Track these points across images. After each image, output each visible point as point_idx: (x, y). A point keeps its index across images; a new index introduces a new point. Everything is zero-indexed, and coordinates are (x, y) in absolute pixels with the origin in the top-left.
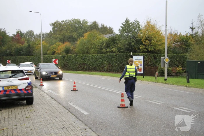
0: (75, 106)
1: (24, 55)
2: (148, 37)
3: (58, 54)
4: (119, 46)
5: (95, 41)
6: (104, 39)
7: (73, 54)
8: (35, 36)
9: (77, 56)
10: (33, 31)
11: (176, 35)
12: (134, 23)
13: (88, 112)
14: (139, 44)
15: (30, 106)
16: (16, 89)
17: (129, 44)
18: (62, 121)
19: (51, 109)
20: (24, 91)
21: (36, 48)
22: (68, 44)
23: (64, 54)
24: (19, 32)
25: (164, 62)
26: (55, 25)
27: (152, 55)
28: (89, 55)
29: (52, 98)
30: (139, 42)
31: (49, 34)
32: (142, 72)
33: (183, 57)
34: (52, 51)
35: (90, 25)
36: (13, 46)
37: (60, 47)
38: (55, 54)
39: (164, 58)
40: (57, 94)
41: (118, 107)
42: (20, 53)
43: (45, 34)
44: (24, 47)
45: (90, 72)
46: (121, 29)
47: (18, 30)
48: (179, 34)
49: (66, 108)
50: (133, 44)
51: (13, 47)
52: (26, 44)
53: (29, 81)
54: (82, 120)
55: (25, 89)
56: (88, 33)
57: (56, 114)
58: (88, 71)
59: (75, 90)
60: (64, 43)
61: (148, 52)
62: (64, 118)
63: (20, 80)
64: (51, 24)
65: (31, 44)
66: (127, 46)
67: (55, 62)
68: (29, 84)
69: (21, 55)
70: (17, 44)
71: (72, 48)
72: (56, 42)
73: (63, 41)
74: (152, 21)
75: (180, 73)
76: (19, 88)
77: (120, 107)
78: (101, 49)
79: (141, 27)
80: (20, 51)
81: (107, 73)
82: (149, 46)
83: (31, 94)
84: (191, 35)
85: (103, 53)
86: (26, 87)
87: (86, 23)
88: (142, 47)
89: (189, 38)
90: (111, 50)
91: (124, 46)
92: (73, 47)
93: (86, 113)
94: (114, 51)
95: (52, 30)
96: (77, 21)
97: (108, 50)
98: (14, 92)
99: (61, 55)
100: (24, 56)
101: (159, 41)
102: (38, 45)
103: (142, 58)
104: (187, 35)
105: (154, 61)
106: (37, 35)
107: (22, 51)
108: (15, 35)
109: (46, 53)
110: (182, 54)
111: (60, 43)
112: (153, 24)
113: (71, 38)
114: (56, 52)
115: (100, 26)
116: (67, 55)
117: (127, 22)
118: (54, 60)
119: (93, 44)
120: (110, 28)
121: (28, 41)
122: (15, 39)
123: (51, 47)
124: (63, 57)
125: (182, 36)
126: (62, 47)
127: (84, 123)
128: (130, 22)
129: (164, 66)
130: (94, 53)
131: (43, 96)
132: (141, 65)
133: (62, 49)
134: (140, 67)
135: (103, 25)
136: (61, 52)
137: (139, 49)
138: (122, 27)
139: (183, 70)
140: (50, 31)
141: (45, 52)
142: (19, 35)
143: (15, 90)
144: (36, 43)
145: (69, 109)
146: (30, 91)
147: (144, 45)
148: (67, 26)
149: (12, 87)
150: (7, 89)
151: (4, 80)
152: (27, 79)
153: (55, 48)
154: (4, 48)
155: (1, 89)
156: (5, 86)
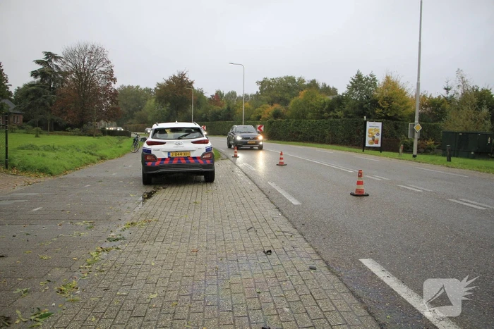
0: (277, 189)
1: (222, 120)
2: (387, 98)
3: (265, 119)
4: (346, 108)
5: (313, 102)
6: (326, 100)
7: (284, 119)
8: (238, 97)
9: (288, 121)
10: (235, 92)
11: (424, 96)
12: (368, 78)
13: (299, 200)
14: (374, 106)
15: (209, 185)
16: (188, 157)
17: (361, 106)
18: (251, 213)
19: (239, 191)
20: (199, 160)
21: (237, 111)
22: (277, 106)
24: (218, 92)
25: (413, 131)
26: (263, 84)
27: (392, 122)
28: (305, 121)
29: (246, 175)
30: (375, 103)
31: (254, 95)
32: (379, 145)
33: (434, 127)
34: (258, 115)
35: (308, 85)
36: (210, 109)
37: (268, 110)
39: (414, 125)
40: (254, 169)
41: (352, 194)
42: (218, 117)
43: (250, 95)
44: (223, 110)
45: (305, 144)
46: (350, 85)
48: (428, 96)
49: (263, 191)
50: (365, 106)
51: (210, 111)
52: (225, 107)
53: (209, 145)
54: (287, 215)
55: (199, 158)
56: (305, 91)
57: (244, 200)
58: (303, 142)
59: (281, 164)
60: (272, 105)
61: (387, 117)
62: (255, 209)
63: (194, 142)
64: (257, 83)
65: (231, 106)
66: (357, 109)
67: (259, 128)
68: (208, 150)
69: (218, 120)
70: (214, 106)
71: (283, 111)
72: (262, 104)
73: (272, 103)
74: (393, 76)
75: (430, 149)
76: (193, 155)
77: (355, 193)
78: (322, 113)
79: (377, 83)
81: (330, 146)
82: (389, 110)
83: (212, 166)
84: (446, 98)
85: (323, 118)
86: (204, 154)
87: (303, 81)
88: (378, 111)
89: (443, 102)
90: (335, 114)
91: (354, 108)
93: (295, 202)
94: (339, 115)
95: (259, 91)
96: (291, 79)
97: (331, 114)
98: (184, 162)
99: (267, 121)
101: (403, 103)
102: (239, 107)
103: (379, 125)
104: (439, 97)
105: (395, 131)
106: (240, 97)
107: (221, 115)
108: (213, 96)
110: (433, 124)
111: (268, 105)
112: (395, 79)
113: (282, 100)
114: (263, 116)
115: (321, 85)
116: (276, 120)
117: (359, 76)
118: (258, 126)
119: (311, 105)
120: (333, 88)
121: (229, 103)
122: (213, 100)
123: (256, 110)
124: (271, 123)
125: (432, 98)
126: (269, 110)
127: (290, 221)
128: (363, 76)
129: (414, 137)
130: (312, 119)
131: (232, 171)
132: (378, 134)
133: (270, 113)
134: (376, 137)
135: (325, 85)
136: (268, 117)
137: (374, 113)
138: (351, 83)
139: (435, 144)
140: (257, 92)
141: (248, 117)
142: (219, 95)
143: (186, 158)
144: (238, 105)
145: (267, 193)
146: (208, 162)
147: (381, 108)
148: (278, 85)
149: (182, 153)
150: (174, 156)
151: (170, 142)
152: (205, 142)
153: (260, 112)
154: (200, 112)
155: (166, 156)
156: (171, 152)
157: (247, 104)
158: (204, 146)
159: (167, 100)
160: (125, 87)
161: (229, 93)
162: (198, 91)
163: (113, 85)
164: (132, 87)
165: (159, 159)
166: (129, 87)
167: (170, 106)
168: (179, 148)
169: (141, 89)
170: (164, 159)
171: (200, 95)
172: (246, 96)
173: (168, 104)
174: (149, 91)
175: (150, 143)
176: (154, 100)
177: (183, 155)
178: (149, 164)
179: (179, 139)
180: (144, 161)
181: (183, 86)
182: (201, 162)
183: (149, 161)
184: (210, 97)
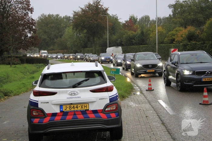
1: (136, 44)
3: (178, 42)
7: (199, 41)
8: (151, 21)
9: (204, 43)
10: (148, 16)
16: (86, 110)
20: (101, 114)
21: (151, 35)
22: (191, 28)
23: (186, 42)
24: (132, 17)
31: (167, 18)
34: (171, 38)
36: (125, 34)
37: (181, 33)
38: (174, 42)
42: (132, 42)
43: (163, 19)
44: (137, 34)
47: (131, 15)
51: (124, 36)
52: (139, 31)
55: (103, 111)
60: (185, 27)
63: (93, 91)
64: (169, 6)
65: (145, 30)
68: (113, 100)
69: (133, 45)
70: (129, 31)
71: (197, 33)
72: (175, 28)
73: (185, 25)
76: (92, 108)
80: (132, 40)
83: (118, 121)
86: (107, 106)
92: (199, 33)
95: (172, 14)
98: (81, 117)
99: (181, 44)
100: (136, 46)
102: (153, 31)
106: (153, 21)
107: (135, 40)
108: (127, 22)
109: (163, 42)
111: (181, 28)
113: (195, 22)
114: (176, 39)
116: (190, 43)
121: (142, 28)
122: (128, 26)
123: (170, 33)
124: (185, 46)
126: (183, 32)
131: (146, 117)
133: (183, 36)
136: (182, 40)
140: (170, 15)
141: (161, 41)
142: (133, 20)
143: (84, 112)
144: (151, 29)
146: (113, 115)
149: (79, 105)
150: (68, 110)
151: (63, 92)
152: (109, 89)
153: (174, 35)
154: (114, 37)
155: (57, 110)
156: (65, 104)
157: (160, 28)
158: (107, 95)
159: (83, 27)
160: (45, 16)
161: (142, 18)
162: (113, 17)
163: (30, 14)
164: (52, 15)
165: (49, 115)
166: (49, 15)
167: (86, 33)
168: (74, 100)
169: (61, 17)
170: (54, 115)
171: (115, 20)
172: (159, 19)
173: (85, 31)
174: (68, 18)
175: (38, 94)
176: (71, 27)
177: (79, 109)
178: (36, 121)
179: (74, 87)
180: (30, 117)
181: (98, 13)
182: (103, 116)
183: (36, 117)
184: (124, 22)
